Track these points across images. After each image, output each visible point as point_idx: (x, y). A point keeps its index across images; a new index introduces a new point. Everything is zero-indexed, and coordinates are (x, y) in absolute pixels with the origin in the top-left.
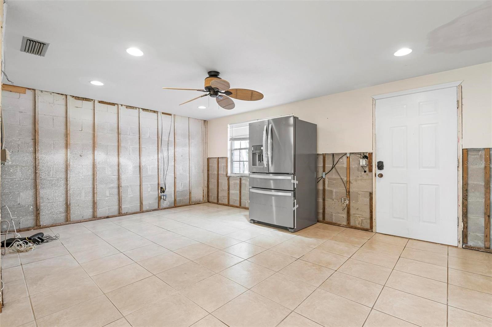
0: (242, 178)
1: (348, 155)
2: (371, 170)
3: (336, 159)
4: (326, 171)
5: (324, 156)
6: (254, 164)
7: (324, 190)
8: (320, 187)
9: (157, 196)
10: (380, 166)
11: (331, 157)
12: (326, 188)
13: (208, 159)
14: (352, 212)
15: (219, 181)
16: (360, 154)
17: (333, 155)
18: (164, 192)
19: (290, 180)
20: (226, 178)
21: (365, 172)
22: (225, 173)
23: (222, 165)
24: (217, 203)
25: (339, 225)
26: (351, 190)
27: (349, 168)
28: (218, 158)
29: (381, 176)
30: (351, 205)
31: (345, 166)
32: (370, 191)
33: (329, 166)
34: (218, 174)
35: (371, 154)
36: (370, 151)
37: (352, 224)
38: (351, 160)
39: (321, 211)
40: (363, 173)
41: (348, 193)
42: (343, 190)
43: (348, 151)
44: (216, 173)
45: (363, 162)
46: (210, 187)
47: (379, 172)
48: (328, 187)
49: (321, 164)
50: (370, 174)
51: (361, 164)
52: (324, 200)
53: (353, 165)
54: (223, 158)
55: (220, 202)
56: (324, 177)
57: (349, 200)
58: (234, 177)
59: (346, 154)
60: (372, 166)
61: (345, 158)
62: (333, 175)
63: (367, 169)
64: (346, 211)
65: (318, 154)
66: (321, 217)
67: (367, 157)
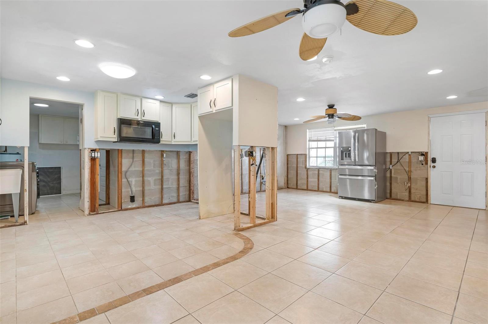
0: (320, 169)
1: (410, 153)
2: (427, 164)
3: (400, 156)
4: (393, 164)
5: (391, 154)
6: (342, 159)
7: (391, 177)
8: (388, 175)
9: (260, 181)
10: (434, 160)
11: (397, 154)
12: (393, 175)
13: (288, 155)
14: (413, 191)
15: (298, 172)
16: (419, 152)
17: (398, 153)
18: (263, 179)
19: (373, 169)
20: (305, 170)
21: (422, 164)
22: (304, 166)
23: (301, 159)
24: (297, 188)
25: (403, 200)
26: (412, 177)
27: (410, 162)
28: (298, 154)
29: (434, 167)
30: (412, 186)
31: (407, 160)
32: (427, 177)
33: (394, 160)
34: (297, 167)
35: (427, 153)
36: (426, 150)
37: (413, 199)
38: (412, 156)
39: (388, 191)
40: (421, 165)
41: (410, 179)
42: (407, 177)
43: (410, 151)
44: (295, 166)
45: (421, 158)
46: (289, 176)
47: (432, 164)
48: (394, 175)
49: (388, 159)
50: (426, 166)
51: (420, 159)
52: (391, 184)
53: (414, 160)
54: (302, 154)
55: (299, 187)
56: (391, 168)
57: (411, 183)
58: (313, 169)
59: (408, 152)
60: (427, 161)
61: (407, 155)
62: (398, 166)
63: (424, 163)
64: (408, 191)
65: (387, 153)
66: (388, 195)
67: (425, 155)
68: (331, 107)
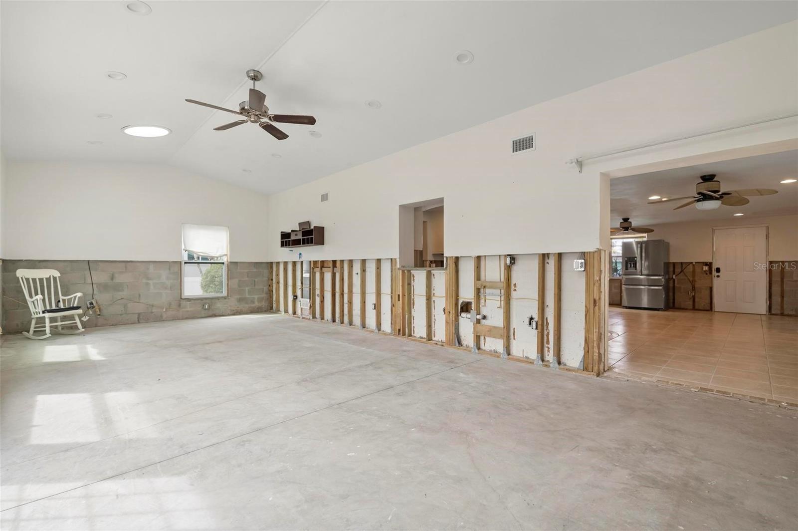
1: (694, 264)
2: (711, 273)
3: (684, 267)
4: (676, 274)
5: (674, 264)
6: (627, 269)
7: (674, 287)
8: (671, 285)
10: (718, 270)
11: (680, 264)
12: (676, 285)
14: (697, 300)
16: (703, 263)
17: (682, 263)
19: (661, 279)
21: (707, 274)
25: (686, 309)
26: (696, 286)
27: (694, 272)
29: (718, 276)
30: (696, 295)
31: (691, 270)
32: (711, 286)
33: (678, 270)
35: (711, 263)
36: (710, 261)
37: (697, 307)
38: (696, 266)
39: (671, 301)
40: (705, 275)
41: (694, 288)
42: (690, 286)
43: (694, 261)
45: (706, 268)
47: (718, 274)
49: (671, 269)
50: (710, 276)
51: (704, 269)
52: (674, 293)
53: (698, 270)
56: (674, 277)
57: (695, 293)
59: (692, 263)
60: (712, 271)
61: (691, 265)
62: (682, 276)
63: (708, 273)
64: (692, 299)
65: (671, 263)
66: (671, 305)
67: (710, 265)
68: (626, 220)
